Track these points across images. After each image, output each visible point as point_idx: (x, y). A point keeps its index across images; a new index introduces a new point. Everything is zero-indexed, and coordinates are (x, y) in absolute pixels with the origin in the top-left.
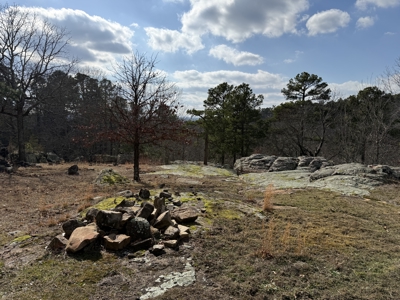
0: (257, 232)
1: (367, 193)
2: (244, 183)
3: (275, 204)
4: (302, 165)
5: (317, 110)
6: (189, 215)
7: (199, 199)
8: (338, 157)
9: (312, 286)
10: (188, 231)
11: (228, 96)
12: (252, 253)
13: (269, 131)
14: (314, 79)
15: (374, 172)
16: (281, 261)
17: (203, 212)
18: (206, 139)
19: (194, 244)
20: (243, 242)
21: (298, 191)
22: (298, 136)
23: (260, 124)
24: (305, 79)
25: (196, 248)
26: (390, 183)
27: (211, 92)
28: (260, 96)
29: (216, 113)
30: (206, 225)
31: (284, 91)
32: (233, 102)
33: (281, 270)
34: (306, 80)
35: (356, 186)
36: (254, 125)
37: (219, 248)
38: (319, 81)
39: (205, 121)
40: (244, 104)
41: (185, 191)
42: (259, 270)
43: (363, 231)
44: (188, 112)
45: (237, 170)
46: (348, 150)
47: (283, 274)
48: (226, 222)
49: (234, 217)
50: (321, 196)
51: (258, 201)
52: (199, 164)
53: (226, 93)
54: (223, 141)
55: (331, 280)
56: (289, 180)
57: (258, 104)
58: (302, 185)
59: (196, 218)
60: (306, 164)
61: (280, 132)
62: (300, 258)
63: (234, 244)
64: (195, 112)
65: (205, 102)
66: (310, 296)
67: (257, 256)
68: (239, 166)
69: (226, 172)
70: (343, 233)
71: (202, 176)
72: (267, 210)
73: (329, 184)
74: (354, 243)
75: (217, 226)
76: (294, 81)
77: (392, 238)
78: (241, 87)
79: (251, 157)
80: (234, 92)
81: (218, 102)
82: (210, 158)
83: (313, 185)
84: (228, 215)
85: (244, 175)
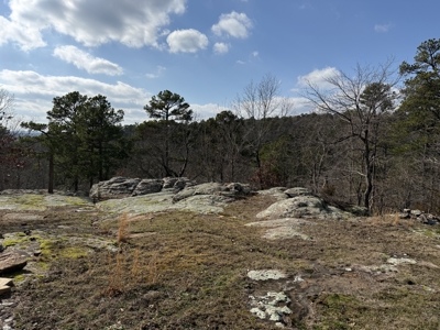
0: (107, 268)
1: (221, 210)
2: (100, 212)
3: (133, 233)
4: (167, 187)
5: (180, 130)
6: (13, 263)
7: (33, 239)
8: (200, 177)
9: (161, 314)
10: (10, 284)
11: (80, 108)
12: (97, 293)
13: (133, 150)
14: (176, 99)
15: (228, 190)
16: (131, 295)
17: (36, 255)
18: (51, 160)
19: (18, 299)
20: (88, 283)
21: (159, 215)
22: (162, 156)
23: (122, 142)
24: (168, 97)
25: (21, 304)
26: (240, 199)
27: (58, 101)
28: (120, 111)
29: (64, 127)
30: (39, 271)
31: (146, 108)
32: (87, 116)
33: (130, 304)
34: (169, 99)
35: (213, 204)
36: (115, 143)
37: (54, 297)
38: (182, 101)
39: (48, 138)
40: (101, 119)
41: (11, 231)
42: (104, 312)
43: (214, 247)
44: (23, 125)
45: (94, 197)
46: (209, 170)
47: (132, 309)
48: (67, 262)
49: (79, 255)
50: (180, 218)
51: (114, 232)
52: (41, 193)
53: (77, 104)
54: (75, 163)
55: (180, 303)
56: (152, 203)
57: (118, 120)
58: (163, 208)
59: (25, 264)
60: (170, 185)
61: (144, 153)
62: (152, 288)
63: (76, 288)
64: (33, 126)
65: (49, 113)
66: (157, 326)
67: (103, 296)
68: (96, 192)
69: (78, 200)
70: (197, 252)
71: (43, 209)
72: (123, 240)
73: (189, 205)
74: (205, 261)
75: (55, 269)
76: (157, 98)
77: (237, 250)
78: (96, 98)
79: (112, 180)
80: (88, 104)
81: (66, 114)
82: (57, 185)
83: (174, 207)
84: (72, 254)
85: (102, 203)
